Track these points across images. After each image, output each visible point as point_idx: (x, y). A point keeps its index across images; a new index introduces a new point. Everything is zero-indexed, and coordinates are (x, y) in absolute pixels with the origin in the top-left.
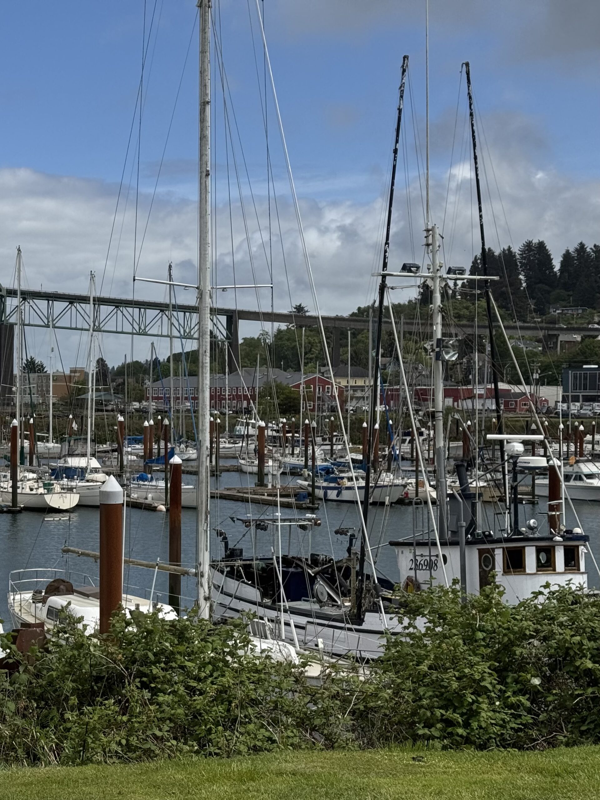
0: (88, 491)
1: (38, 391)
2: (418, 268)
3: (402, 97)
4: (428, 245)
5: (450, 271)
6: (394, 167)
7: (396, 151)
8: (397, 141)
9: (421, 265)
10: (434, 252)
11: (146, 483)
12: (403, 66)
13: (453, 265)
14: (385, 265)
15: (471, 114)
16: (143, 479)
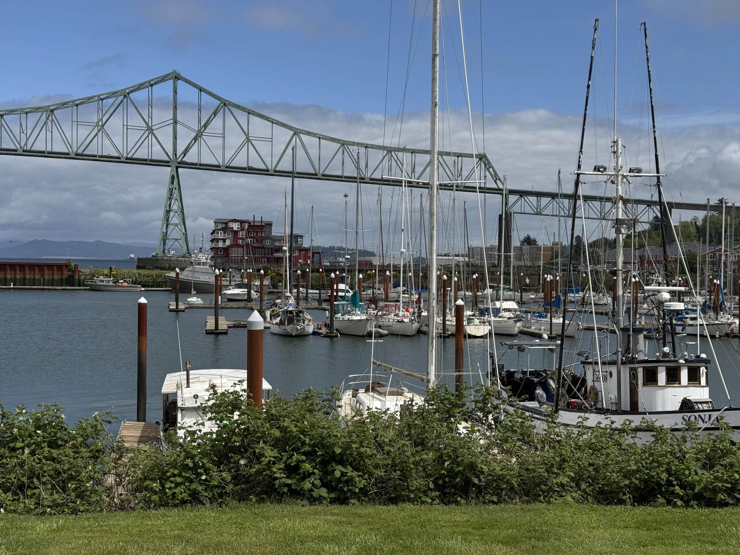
0: (498, 324)
1: (530, 257)
2: (605, 169)
3: (593, 48)
4: (614, 152)
5: (631, 171)
6: (587, 97)
7: (588, 86)
8: (589, 80)
9: (607, 167)
10: (617, 158)
11: (542, 319)
12: (595, 26)
13: (633, 166)
14: (579, 167)
15: (648, 59)
16: (540, 316)
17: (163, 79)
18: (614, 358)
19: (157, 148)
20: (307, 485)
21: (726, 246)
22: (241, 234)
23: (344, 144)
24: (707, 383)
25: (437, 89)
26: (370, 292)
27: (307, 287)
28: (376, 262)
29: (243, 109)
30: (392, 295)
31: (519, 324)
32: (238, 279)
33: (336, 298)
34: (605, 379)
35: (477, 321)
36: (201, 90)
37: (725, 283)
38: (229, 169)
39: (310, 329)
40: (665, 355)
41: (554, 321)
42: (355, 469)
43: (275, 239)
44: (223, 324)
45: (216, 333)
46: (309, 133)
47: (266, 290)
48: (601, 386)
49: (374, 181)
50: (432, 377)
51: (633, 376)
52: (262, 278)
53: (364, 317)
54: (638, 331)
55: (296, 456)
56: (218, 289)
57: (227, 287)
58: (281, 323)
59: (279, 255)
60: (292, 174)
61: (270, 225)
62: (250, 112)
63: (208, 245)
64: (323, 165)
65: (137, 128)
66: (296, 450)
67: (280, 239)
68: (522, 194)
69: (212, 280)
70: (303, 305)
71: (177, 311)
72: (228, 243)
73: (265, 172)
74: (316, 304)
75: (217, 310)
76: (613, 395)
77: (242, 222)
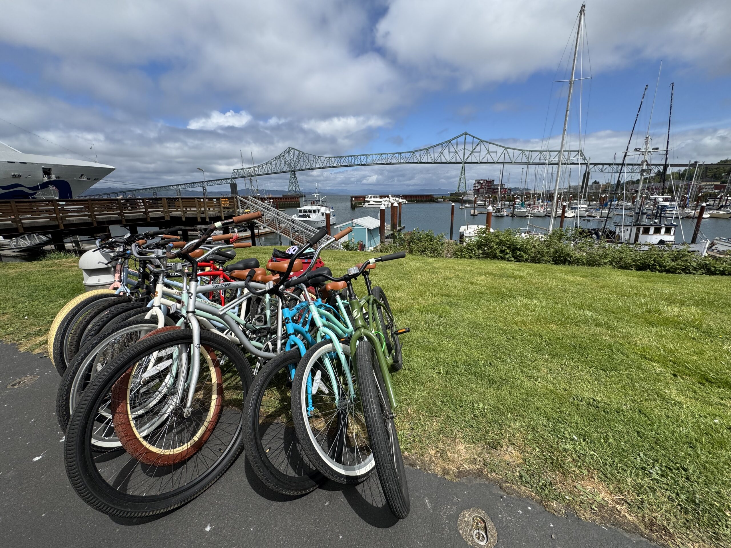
3: (643, 98)
4: (646, 142)
5: (653, 149)
7: (638, 115)
8: (639, 112)
9: (641, 148)
12: (646, 88)
13: (654, 147)
14: (627, 149)
15: (672, 99)
16: (597, 210)
17: (462, 135)
18: (630, 224)
19: (458, 158)
20: (507, 256)
21: (695, 181)
22: (484, 184)
23: (523, 151)
24: (674, 234)
25: (567, 124)
26: (528, 202)
27: (505, 201)
28: (531, 192)
29: (487, 142)
30: (536, 203)
31: (587, 213)
32: (482, 199)
33: (516, 204)
34: (624, 231)
35: (569, 212)
36: (474, 137)
37: (690, 197)
38: (481, 163)
39: (505, 214)
40: (655, 223)
41: (603, 211)
42: (524, 253)
43: (495, 186)
44: (476, 212)
45: (474, 215)
46: (510, 148)
47: (491, 202)
48: (622, 234)
49: (533, 164)
50: (551, 229)
51: (638, 230)
52: (490, 198)
53: (525, 210)
54: (643, 214)
55: (504, 248)
56: (475, 201)
57: (478, 201)
58: (496, 212)
59: (496, 190)
60: (503, 163)
61: (494, 181)
62: (490, 143)
63: (473, 188)
64: (515, 159)
65: (452, 152)
66: (504, 246)
67: (497, 185)
68: (595, 164)
69: (473, 199)
70: (503, 207)
71: (462, 209)
72: (479, 187)
73: (493, 163)
74: (508, 206)
75: (474, 208)
76: (627, 237)
77: (484, 180)
